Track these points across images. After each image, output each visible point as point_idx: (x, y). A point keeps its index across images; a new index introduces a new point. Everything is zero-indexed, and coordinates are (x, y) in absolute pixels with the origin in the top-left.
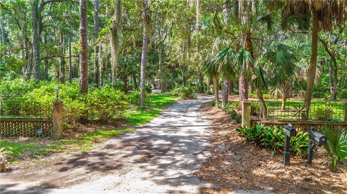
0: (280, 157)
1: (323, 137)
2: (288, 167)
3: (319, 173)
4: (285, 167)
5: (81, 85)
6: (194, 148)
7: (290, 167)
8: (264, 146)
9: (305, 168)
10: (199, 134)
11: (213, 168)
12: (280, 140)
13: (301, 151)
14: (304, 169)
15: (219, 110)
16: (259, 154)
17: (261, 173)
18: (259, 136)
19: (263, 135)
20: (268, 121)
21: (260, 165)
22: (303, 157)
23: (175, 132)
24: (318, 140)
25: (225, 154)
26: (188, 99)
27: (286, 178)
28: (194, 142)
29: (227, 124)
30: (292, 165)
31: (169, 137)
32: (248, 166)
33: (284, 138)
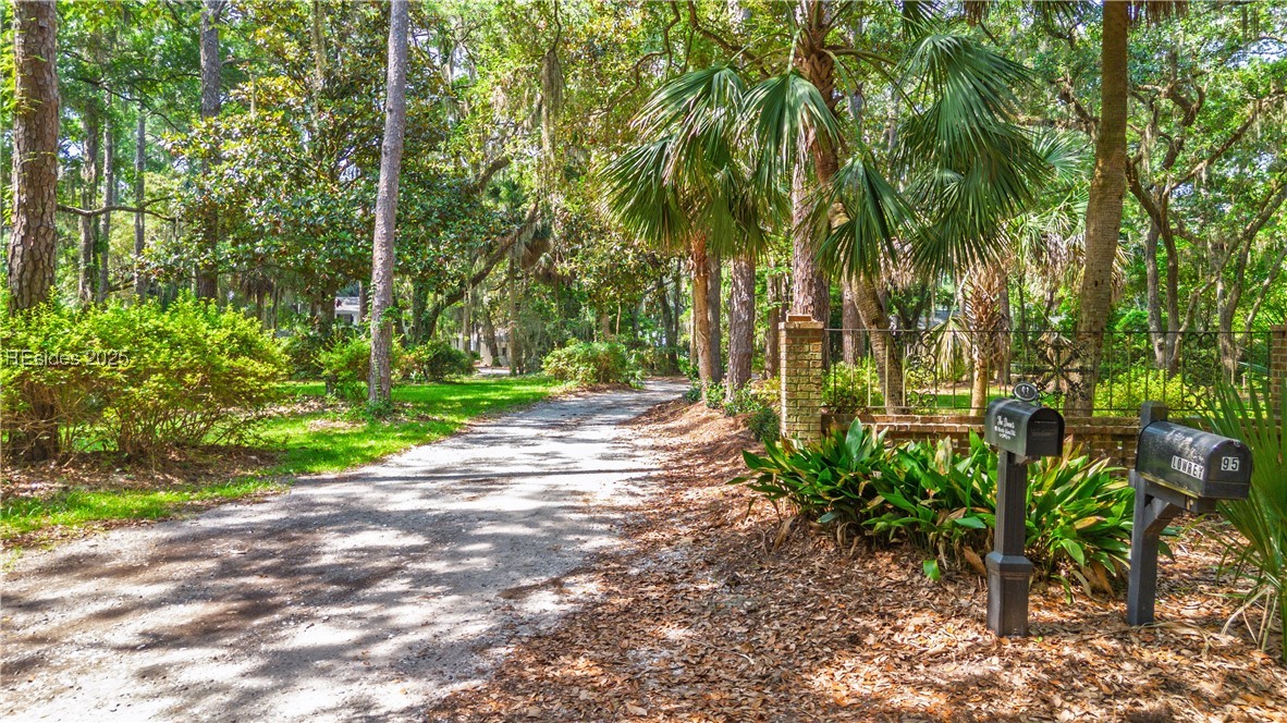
0: (972, 590)
1: (1225, 449)
2: (1019, 648)
3: (1211, 680)
4: (999, 644)
5: (17, 271)
6: (529, 560)
7: (1031, 647)
8: (885, 533)
9: (1119, 646)
10: (586, 501)
11: (581, 666)
12: (968, 498)
13: (1087, 554)
14: (1114, 658)
15: (709, 415)
16: (858, 578)
17: (856, 686)
18: (856, 480)
19: (877, 475)
20: (907, 419)
21: (855, 641)
22: (1095, 591)
23: (474, 495)
24: (1198, 471)
25: (678, 587)
26: (608, 388)
27: (1008, 712)
28: (544, 534)
29: (730, 461)
30: (1041, 635)
31: (429, 518)
32: (786, 648)
33: (987, 487)
